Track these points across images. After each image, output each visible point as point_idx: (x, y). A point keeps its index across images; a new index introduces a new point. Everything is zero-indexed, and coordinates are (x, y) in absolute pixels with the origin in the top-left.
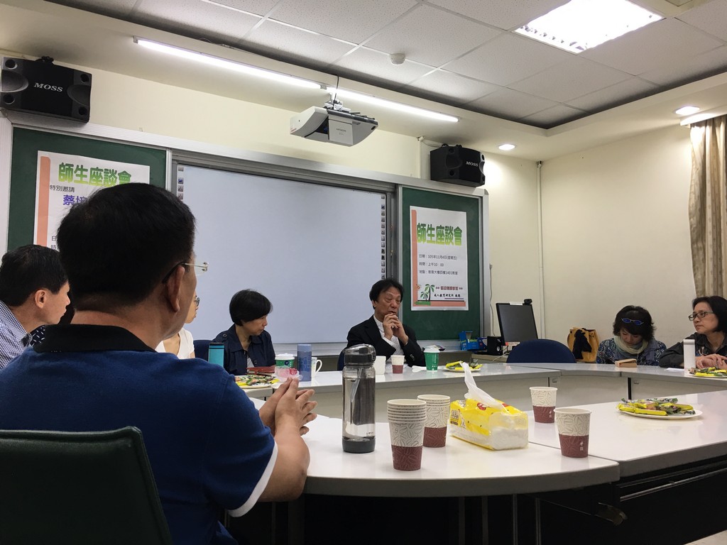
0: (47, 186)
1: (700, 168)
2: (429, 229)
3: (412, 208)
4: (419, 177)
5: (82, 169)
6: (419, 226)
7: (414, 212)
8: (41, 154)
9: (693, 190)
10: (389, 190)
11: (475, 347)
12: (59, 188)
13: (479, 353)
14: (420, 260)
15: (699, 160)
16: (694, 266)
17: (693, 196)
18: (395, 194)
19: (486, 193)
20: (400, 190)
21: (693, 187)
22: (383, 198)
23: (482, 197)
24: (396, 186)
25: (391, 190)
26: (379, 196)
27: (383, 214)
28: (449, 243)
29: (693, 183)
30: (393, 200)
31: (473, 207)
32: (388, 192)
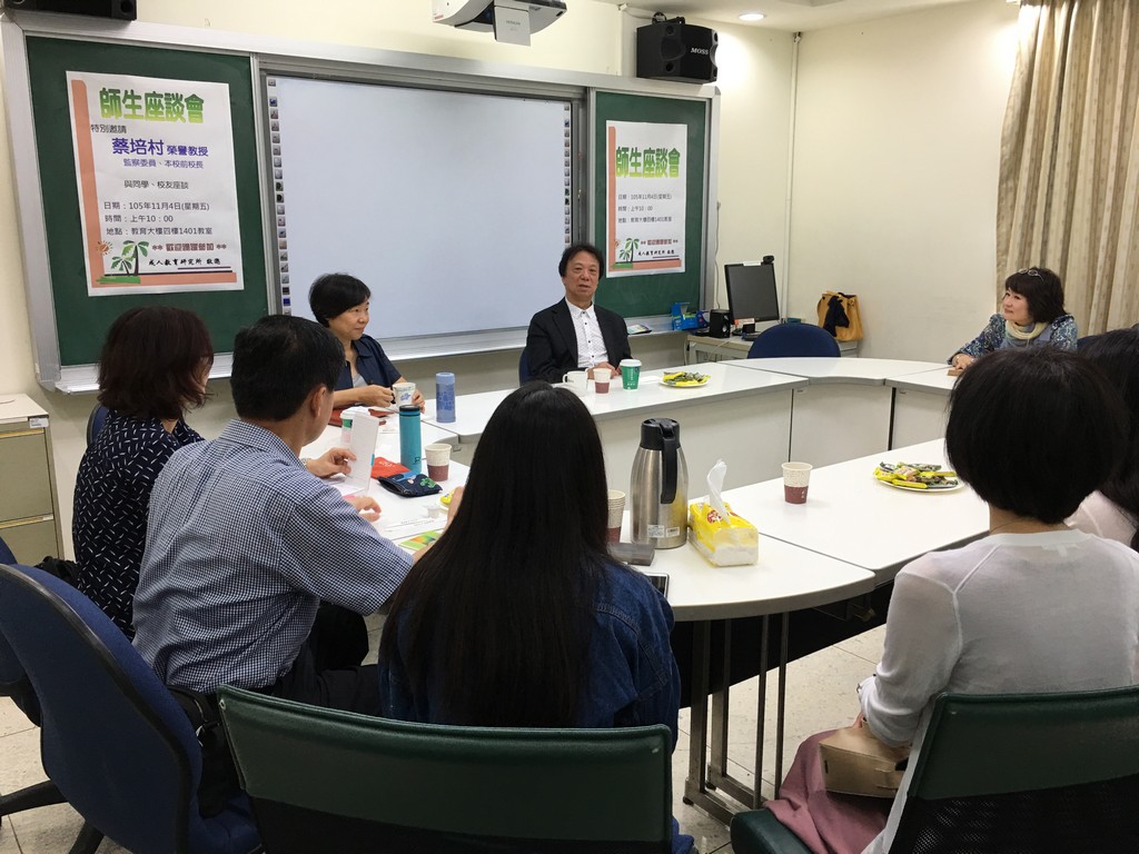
0: (86, 127)
1: (1026, 72)
2: (633, 154)
3: (609, 123)
4: (619, 74)
5: (133, 96)
6: (619, 151)
7: (612, 129)
8: (71, 76)
9: (1011, 104)
10: (577, 97)
11: (692, 325)
12: (104, 128)
13: (698, 335)
14: (619, 203)
15: (1026, 59)
16: (999, 214)
17: (1010, 113)
18: (584, 101)
19: (717, 92)
20: (593, 96)
21: (1012, 99)
22: (567, 109)
23: (711, 100)
24: (586, 90)
25: (579, 96)
26: (560, 106)
27: (566, 135)
28: (660, 175)
29: (1013, 94)
30: (581, 110)
31: (696, 115)
32: (574, 99)
